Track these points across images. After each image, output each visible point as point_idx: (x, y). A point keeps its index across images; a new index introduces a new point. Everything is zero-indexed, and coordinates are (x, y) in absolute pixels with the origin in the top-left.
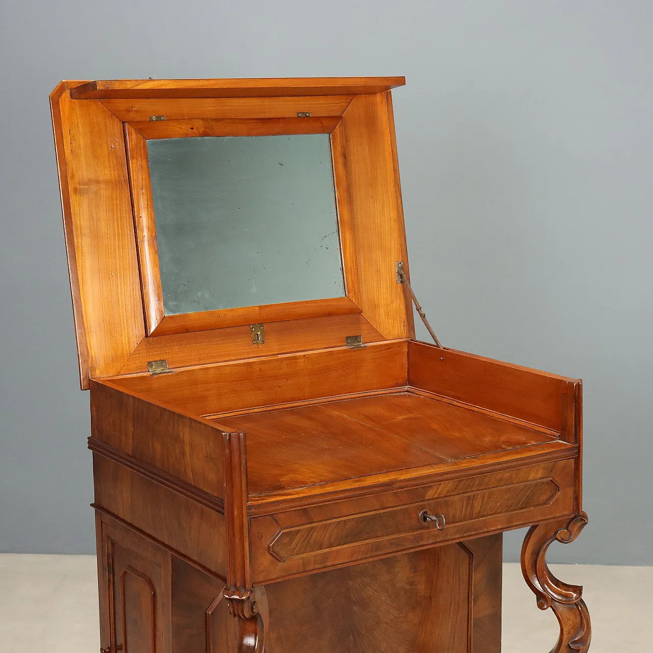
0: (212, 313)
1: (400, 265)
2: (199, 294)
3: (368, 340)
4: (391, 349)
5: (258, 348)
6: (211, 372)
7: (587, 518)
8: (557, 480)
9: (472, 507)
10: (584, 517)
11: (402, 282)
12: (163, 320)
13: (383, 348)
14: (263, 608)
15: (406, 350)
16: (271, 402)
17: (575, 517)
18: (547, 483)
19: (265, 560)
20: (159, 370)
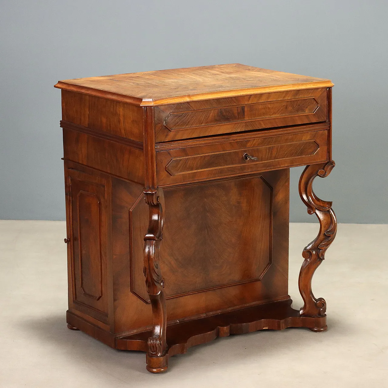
7: (335, 163)
8: (318, 141)
9: (271, 154)
10: (333, 163)
14: (162, 201)
17: (328, 163)
18: (312, 143)
19: (164, 174)
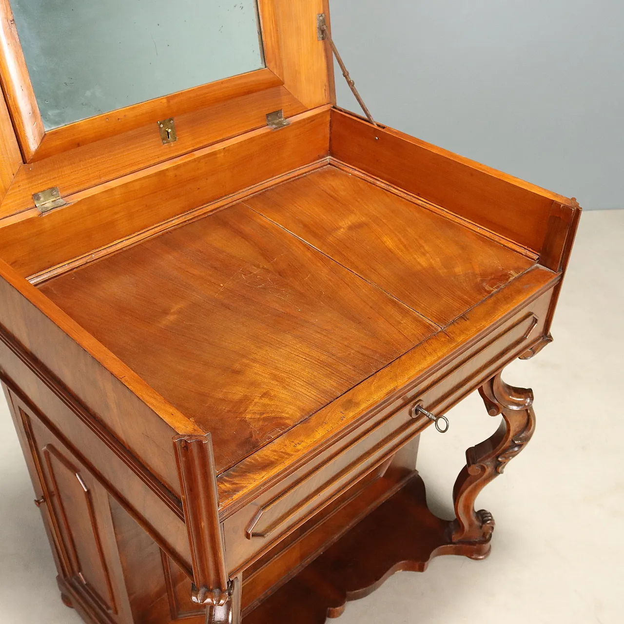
0: (108, 117)
1: (321, 18)
2: (88, 93)
3: (289, 114)
4: (315, 121)
5: (170, 147)
6: (117, 192)
11: (323, 39)
12: (44, 138)
13: (307, 122)
15: (328, 118)
16: (191, 207)
20: (49, 204)
